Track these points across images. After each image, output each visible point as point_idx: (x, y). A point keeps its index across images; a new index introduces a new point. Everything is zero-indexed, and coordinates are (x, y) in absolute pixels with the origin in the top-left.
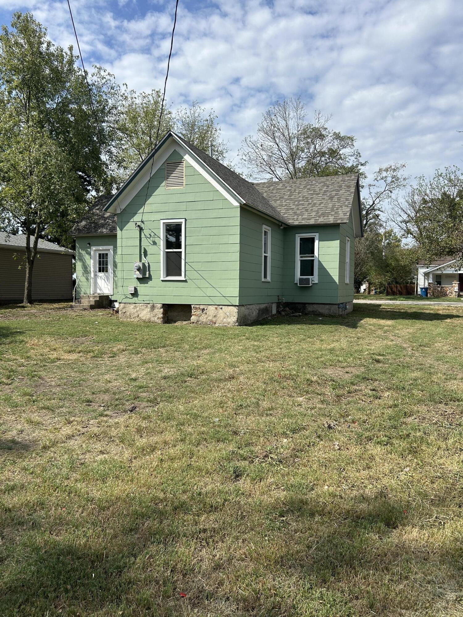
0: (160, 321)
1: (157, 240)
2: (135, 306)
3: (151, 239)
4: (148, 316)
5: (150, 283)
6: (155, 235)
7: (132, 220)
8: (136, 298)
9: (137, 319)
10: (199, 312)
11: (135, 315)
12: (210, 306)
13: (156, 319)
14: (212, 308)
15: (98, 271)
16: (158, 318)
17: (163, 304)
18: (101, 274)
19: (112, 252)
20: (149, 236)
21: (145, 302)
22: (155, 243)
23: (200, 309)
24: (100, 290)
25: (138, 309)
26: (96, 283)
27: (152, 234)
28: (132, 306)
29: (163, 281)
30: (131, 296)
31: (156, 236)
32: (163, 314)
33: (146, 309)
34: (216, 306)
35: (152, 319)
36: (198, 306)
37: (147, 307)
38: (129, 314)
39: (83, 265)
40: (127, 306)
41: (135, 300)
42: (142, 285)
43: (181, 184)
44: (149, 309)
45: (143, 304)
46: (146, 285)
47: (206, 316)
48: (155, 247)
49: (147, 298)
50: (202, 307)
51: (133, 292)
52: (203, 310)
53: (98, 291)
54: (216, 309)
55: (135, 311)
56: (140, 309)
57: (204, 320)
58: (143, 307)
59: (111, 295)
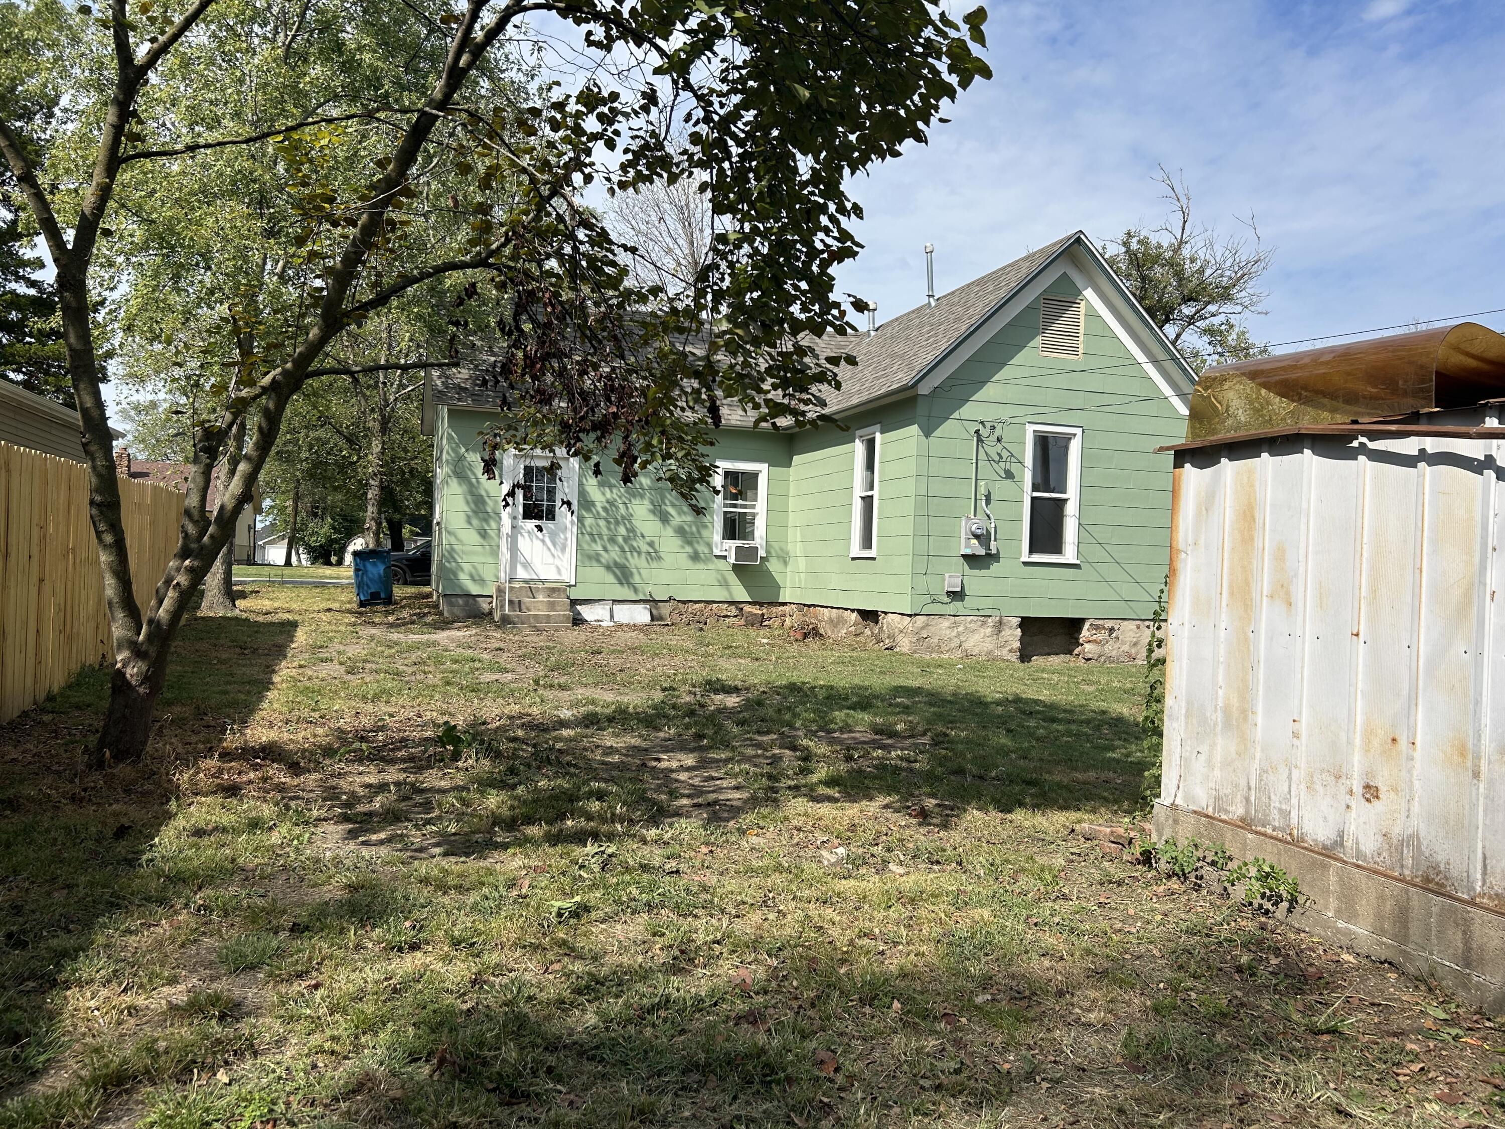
0: (1014, 657)
1: (1014, 468)
2: (955, 623)
3: (1002, 464)
4: (988, 646)
5: (995, 567)
6: (1012, 455)
7: (956, 415)
8: (958, 604)
9: (959, 654)
10: (1102, 636)
11: (952, 645)
12: (1126, 623)
13: (1005, 652)
14: (1132, 625)
15: (521, 517)
16: (1010, 651)
17: (1022, 618)
18: (530, 524)
20: (997, 458)
21: (982, 613)
22: (1009, 475)
23: (1104, 628)
24: (527, 565)
25: (961, 629)
26: (514, 549)
27: (1005, 454)
28: (946, 623)
29: (1025, 564)
30: (946, 599)
31: (1013, 459)
32: (1021, 640)
33: (982, 630)
34: (1138, 622)
35: (998, 653)
36: (1101, 622)
37: (984, 623)
38: (936, 641)
40: (933, 623)
41: (956, 607)
42: (976, 572)
43: (1074, 350)
44: (990, 630)
45: (975, 618)
46: (984, 572)
47: (1118, 645)
48: (1009, 483)
49: (989, 602)
50: (1109, 624)
51: (958, 589)
52: (1112, 630)
53: (521, 573)
54: (1138, 627)
55: (954, 633)
56: (966, 628)
57: (1114, 653)
58: (974, 626)
59: (570, 586)
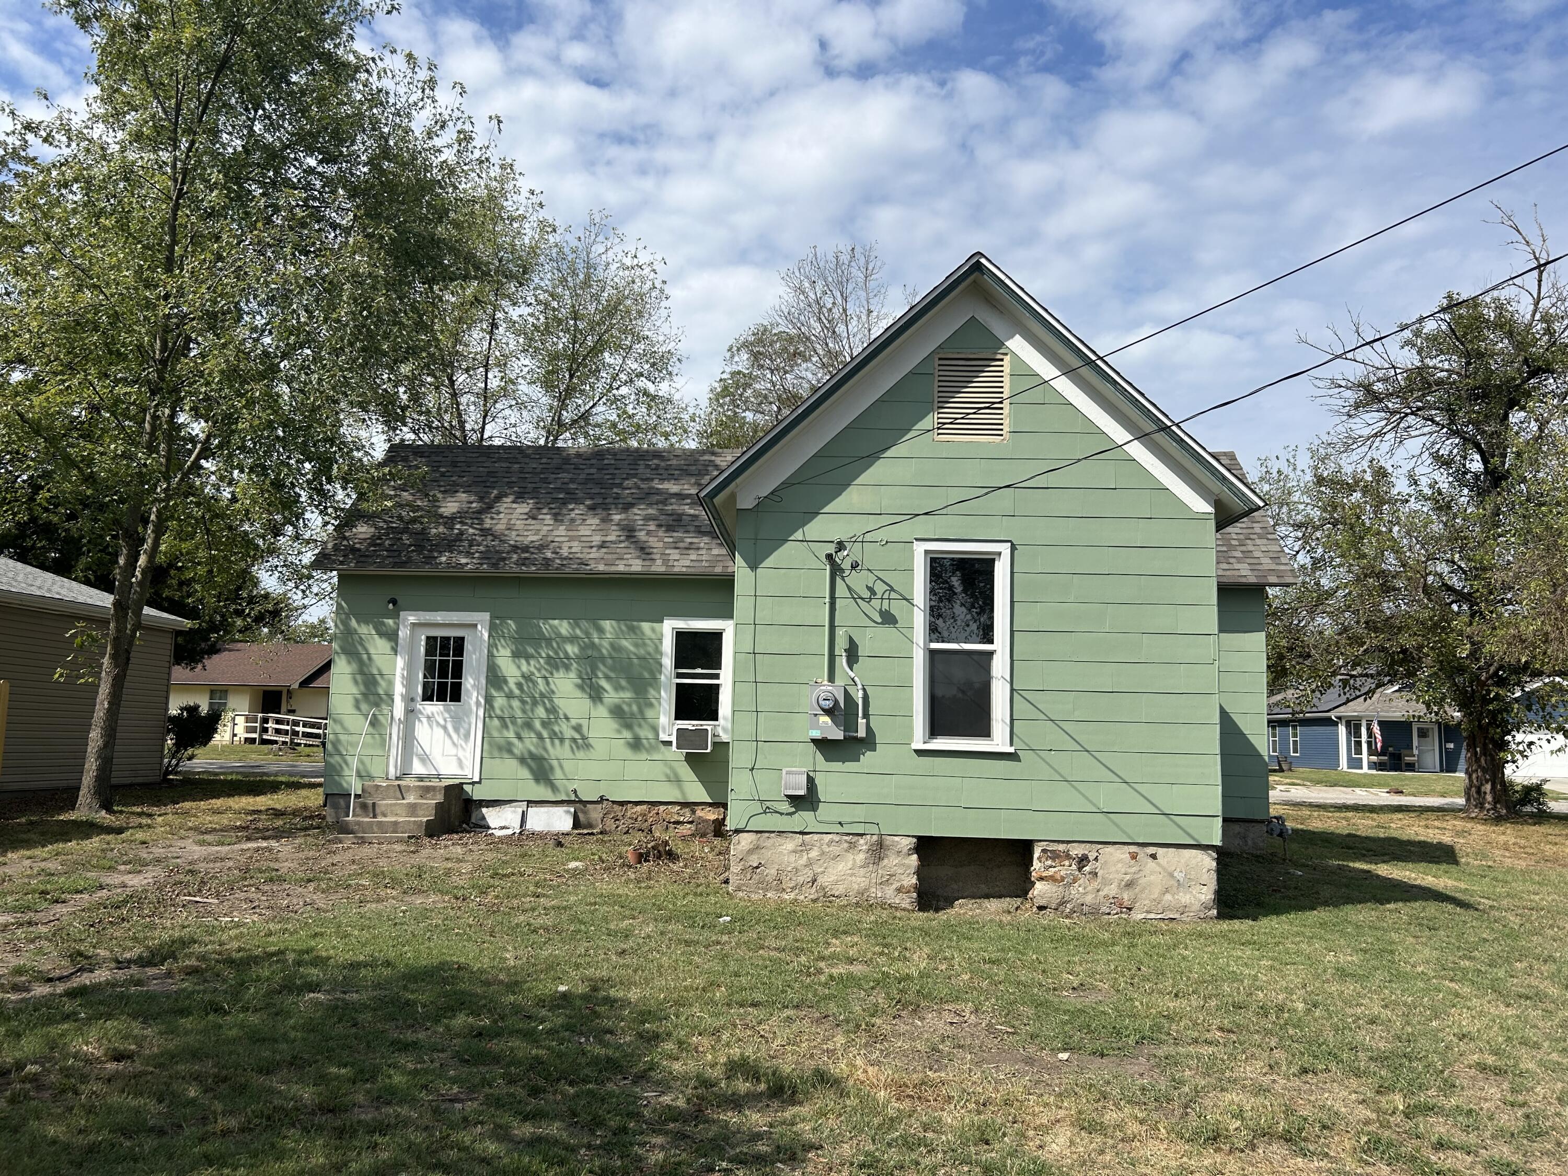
0: (907, 901)
1: (896, 608)
2: (803, 844)
3: (876, 603)
4: (859, 881)
5: (868, 758)
6: (892, 589)
7: (799, 535)
8: (807, 815)
9: (812, 893)
10: (1066, 869)
11: (801, 879)
12: (1110, 849)
13: (890, 891)
14: (1122, 854)
16: (899, 890)
17: (920, 839)
18: (434, 708)
19: (486, 635)
20: (866, 594)
21: (846, 829)
22: (888, 619)
23: (1068, 856)
24: (425, 759)
25: (814, 854)
27: (880, 588)
28: (789, 844)
29: (920, 752)
30: (786, 807)
31: (893, 595)
32: (919, 872)
33: (850, 856)
34: (1133, 849)
35: (876, 893)
36: (1061, 847)
37: (852, 846)
38: (773, 872)
39: (361, 672)
40: (768, 843)
41: (804, 819)
42: (837, 766)
43: (995, 429)
44: (862, 856)
45: (836, 838)
46: (850, 766)
47: (1095, 884)
48: (888, 631)
49: (859, 813)
50: (1077, 851)
51: (802, 792)
52: (1083, 860)
53: (418, 768)
54: (1134, 856)
55: (803, 861)
56: (823, 853)
57: (1089, 899)
58: (836, 850)
59: (473, 783)
